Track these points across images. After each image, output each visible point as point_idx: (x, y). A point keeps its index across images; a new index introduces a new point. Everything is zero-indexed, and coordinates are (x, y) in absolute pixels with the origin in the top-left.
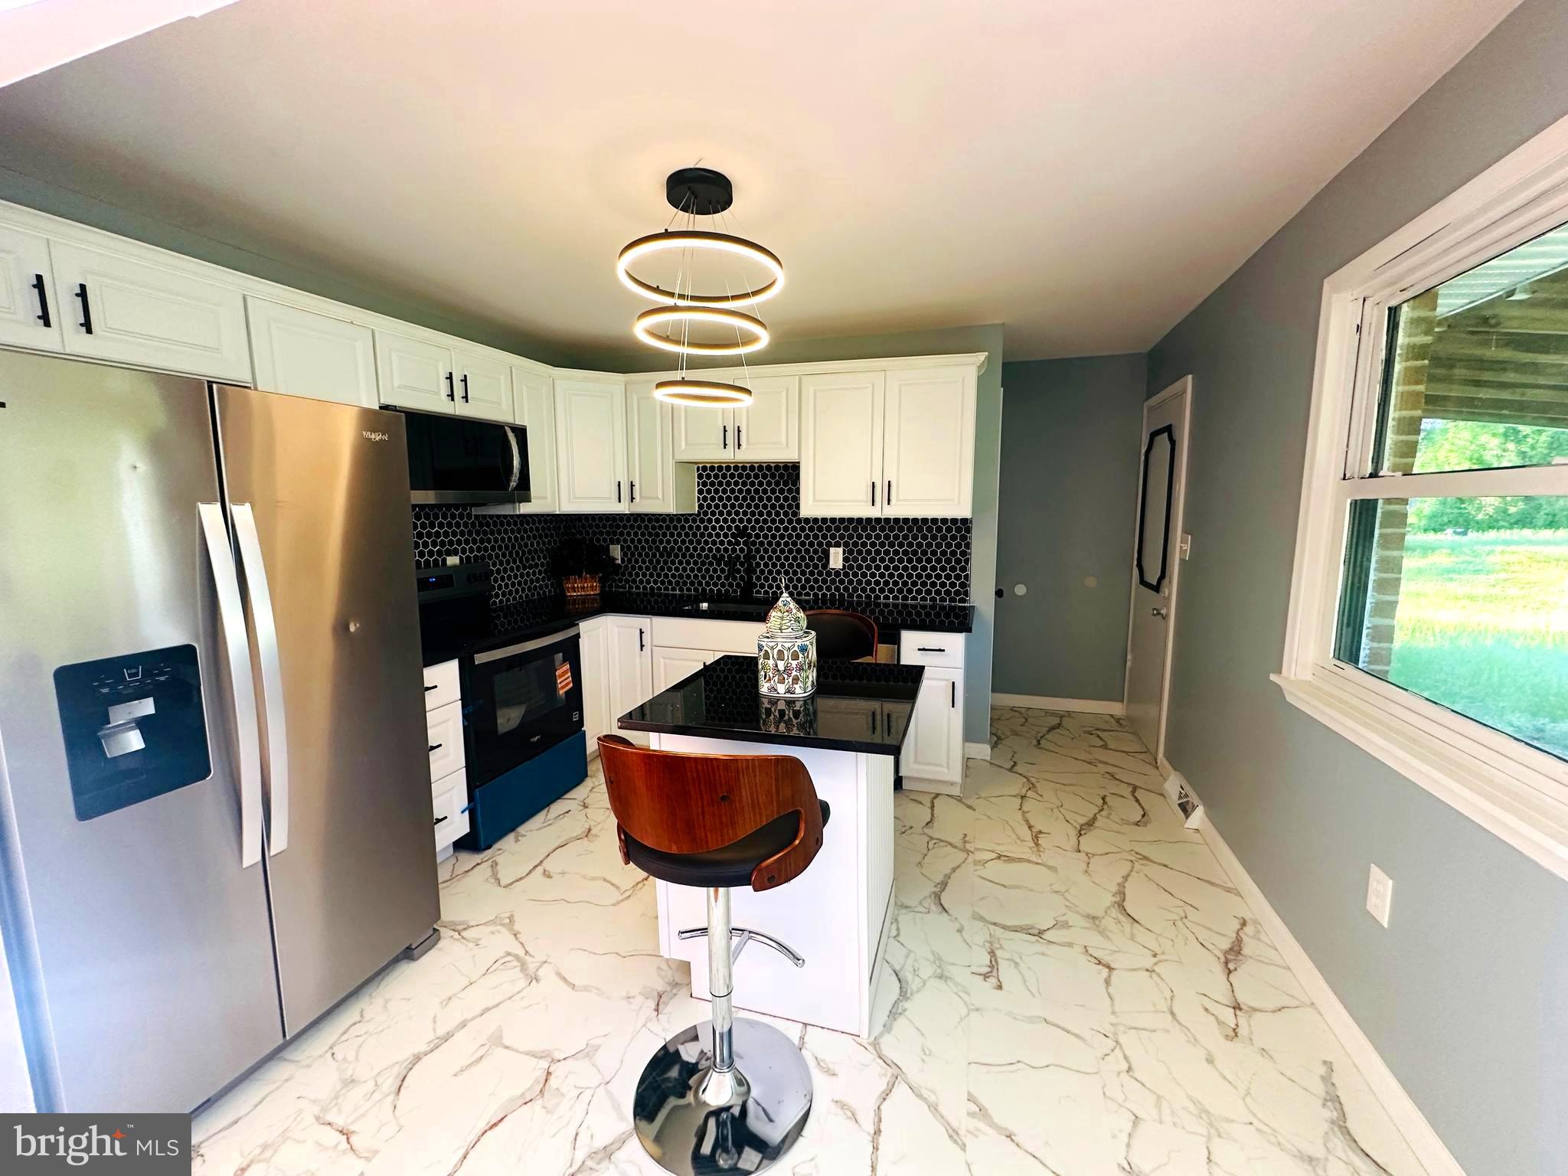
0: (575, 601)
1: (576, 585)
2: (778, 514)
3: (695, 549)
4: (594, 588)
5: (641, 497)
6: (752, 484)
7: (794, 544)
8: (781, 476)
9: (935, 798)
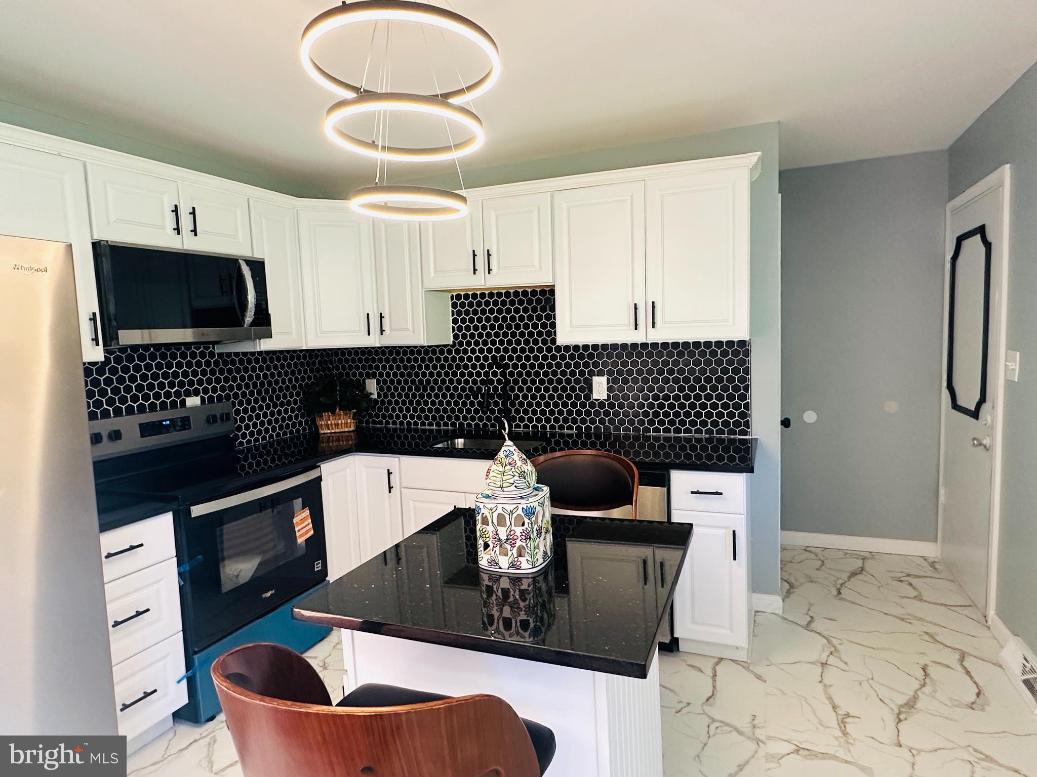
0: (329, 438)
1: (329, 422)
2: (536, 342)
3: (451, 381)
4: (349, 425)
5: (391, 329)
6: (508, 311)
7: (554, 373)
8: (539, 301)
9: (717, 664)
